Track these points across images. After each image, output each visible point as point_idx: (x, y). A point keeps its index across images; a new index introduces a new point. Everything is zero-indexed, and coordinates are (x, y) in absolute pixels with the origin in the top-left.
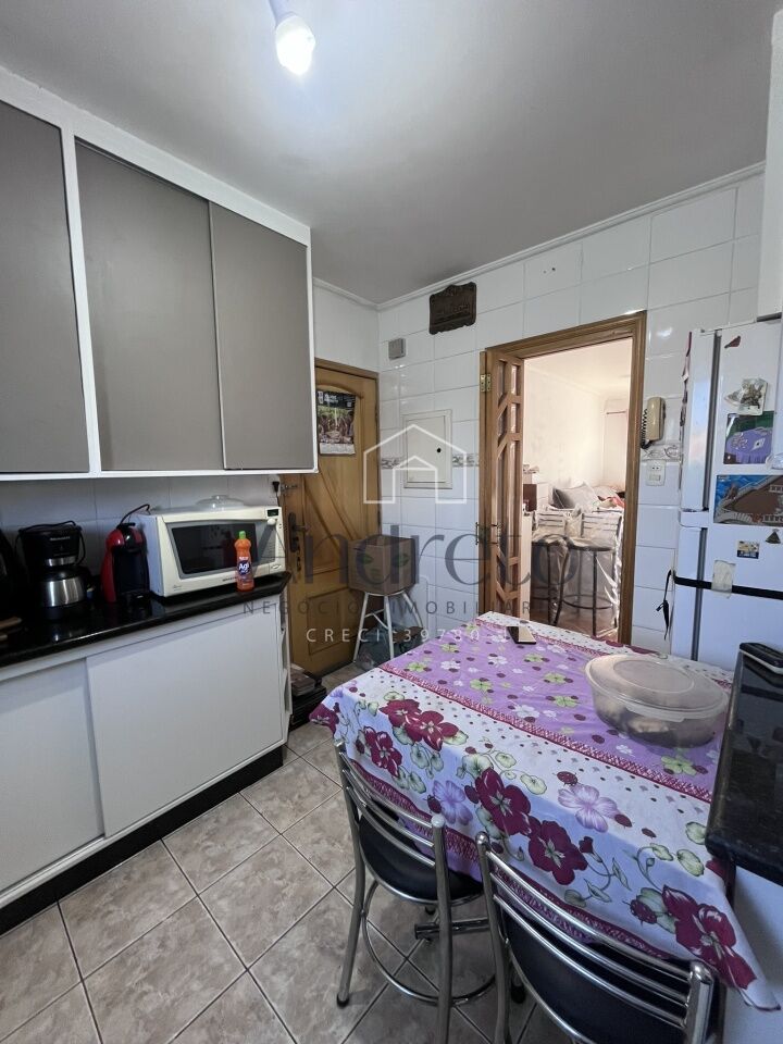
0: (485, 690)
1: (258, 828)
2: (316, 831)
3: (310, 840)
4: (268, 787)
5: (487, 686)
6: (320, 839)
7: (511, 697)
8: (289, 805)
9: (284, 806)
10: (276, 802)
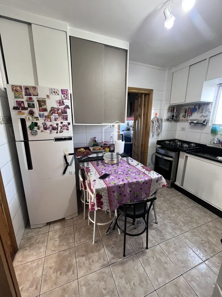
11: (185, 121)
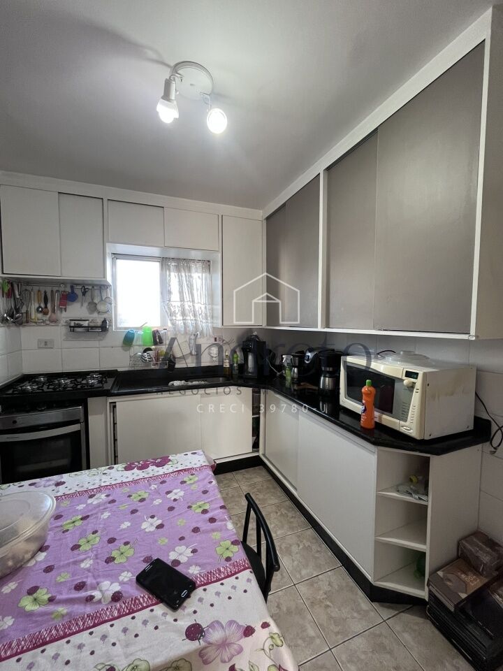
0: (134, 495)
1: (304, 572)
2: (288, 609)
3: (282, 601)
4: (344, 584)
5: (135, 498)
6: (280, 608)
7: (113, 501)
8: (321, 595)
9: (321, 592)
10: (326, 588)
11: (48, 322)
